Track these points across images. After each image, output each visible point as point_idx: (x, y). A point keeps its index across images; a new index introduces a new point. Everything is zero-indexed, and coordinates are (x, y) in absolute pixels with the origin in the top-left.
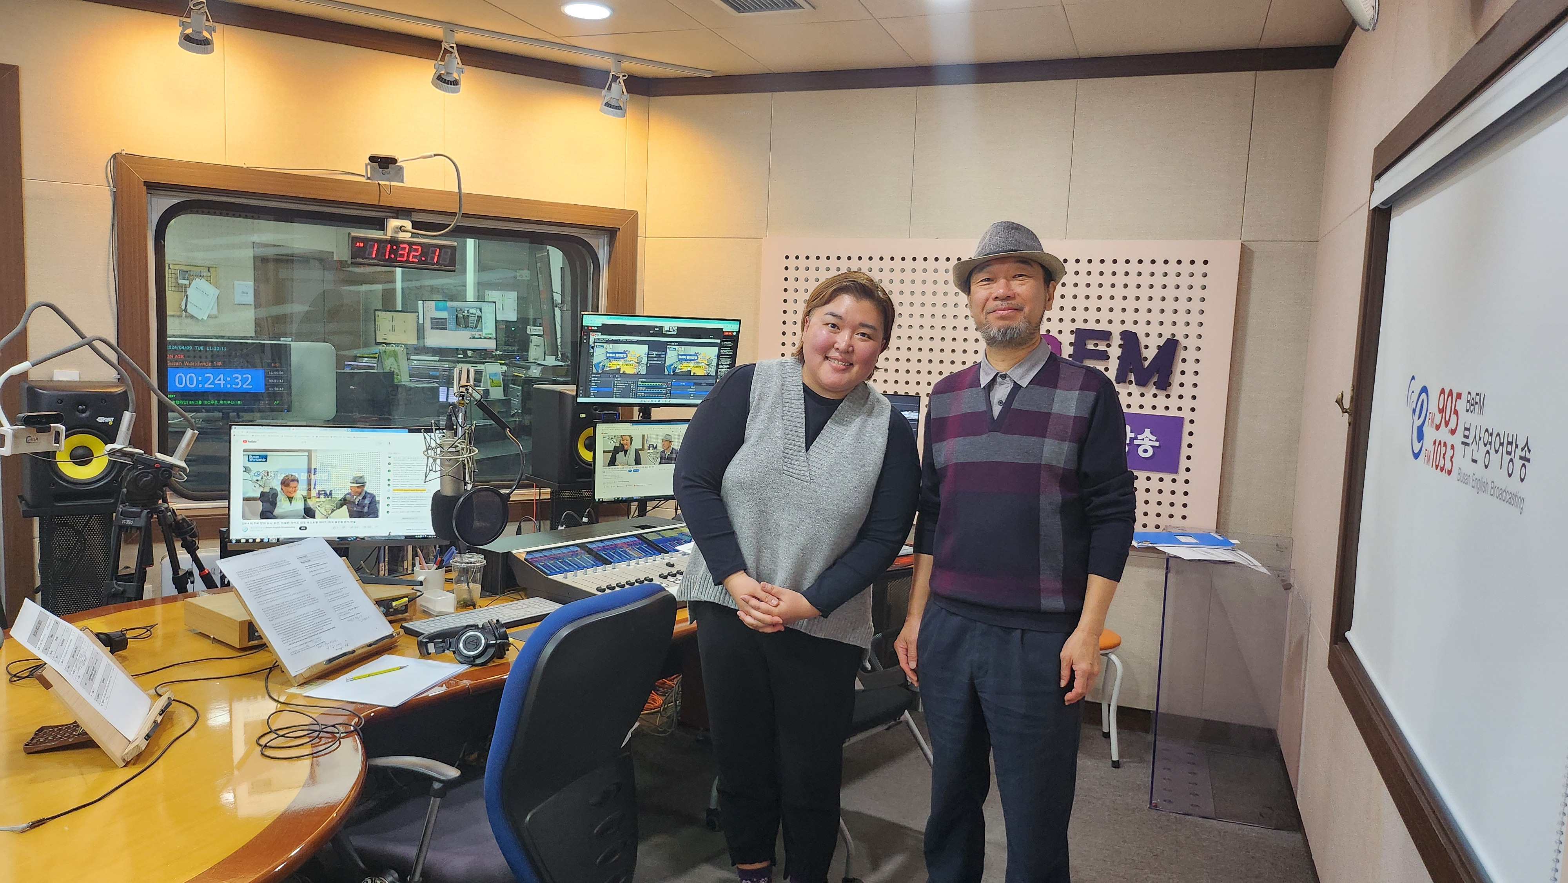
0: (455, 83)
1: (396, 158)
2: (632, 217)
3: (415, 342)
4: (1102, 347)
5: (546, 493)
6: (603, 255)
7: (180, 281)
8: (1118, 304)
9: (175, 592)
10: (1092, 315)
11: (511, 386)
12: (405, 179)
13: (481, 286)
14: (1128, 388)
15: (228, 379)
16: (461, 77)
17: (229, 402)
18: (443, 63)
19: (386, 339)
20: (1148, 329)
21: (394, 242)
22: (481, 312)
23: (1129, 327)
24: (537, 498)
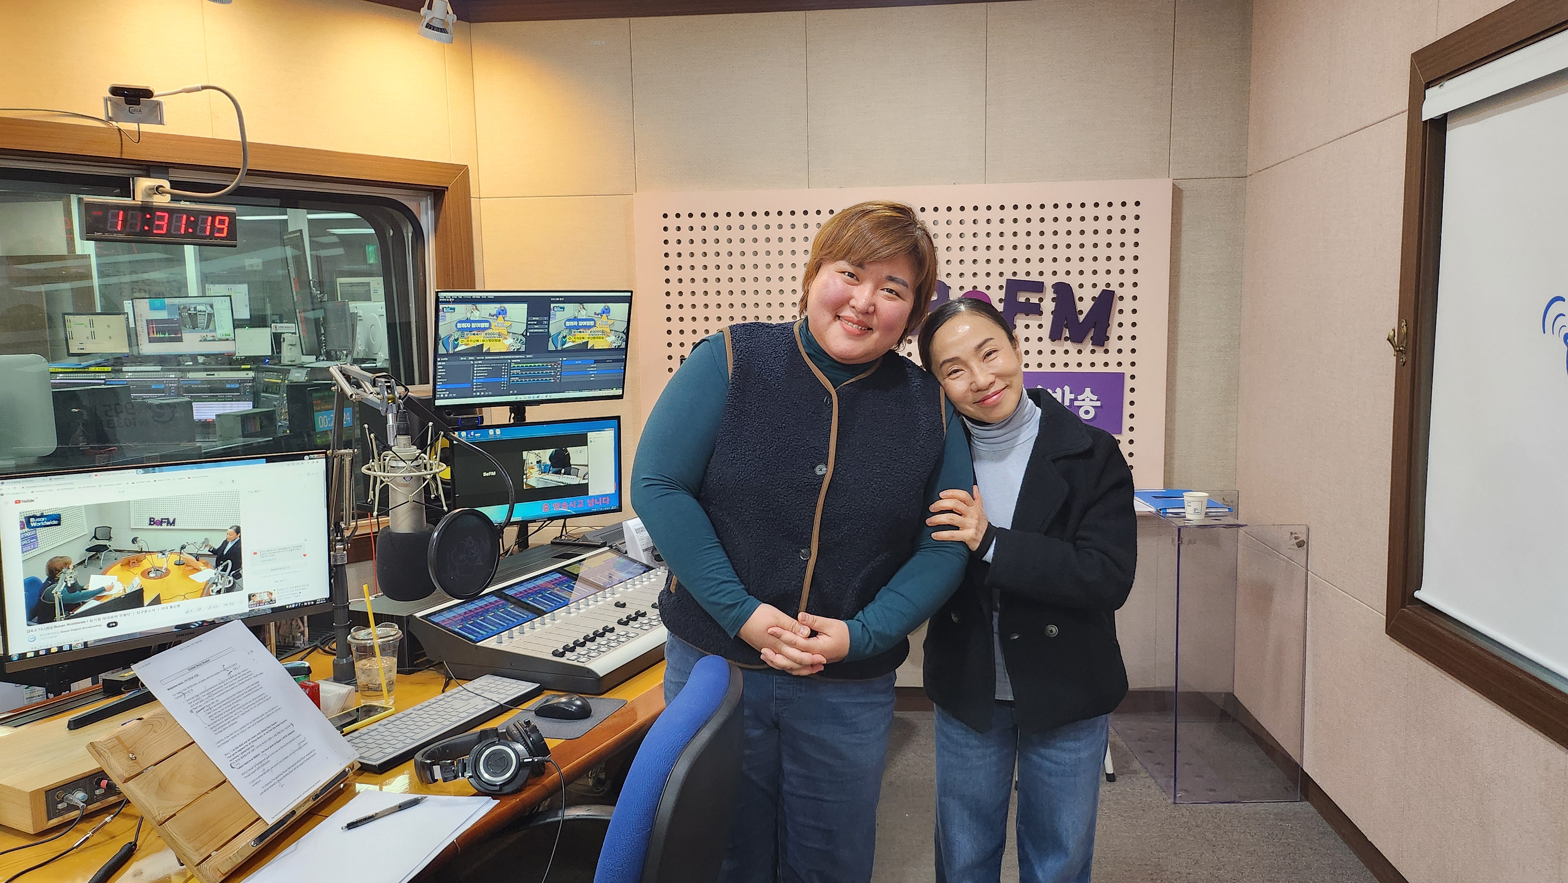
1: (151, 89)
2: (460, 173)
3: (126, 350)
4: (1034, 300)
6: (426, 221)
8: (1048, 253)
10: (1021, 266)
11: (262, 394)
12: (166, 119)
13: (206, 279)
14: (1063, 346)
19: (83, 349)
20: (1081, 280)
21: (147, 209)
22: (212, 308)
23: (1061, 278)
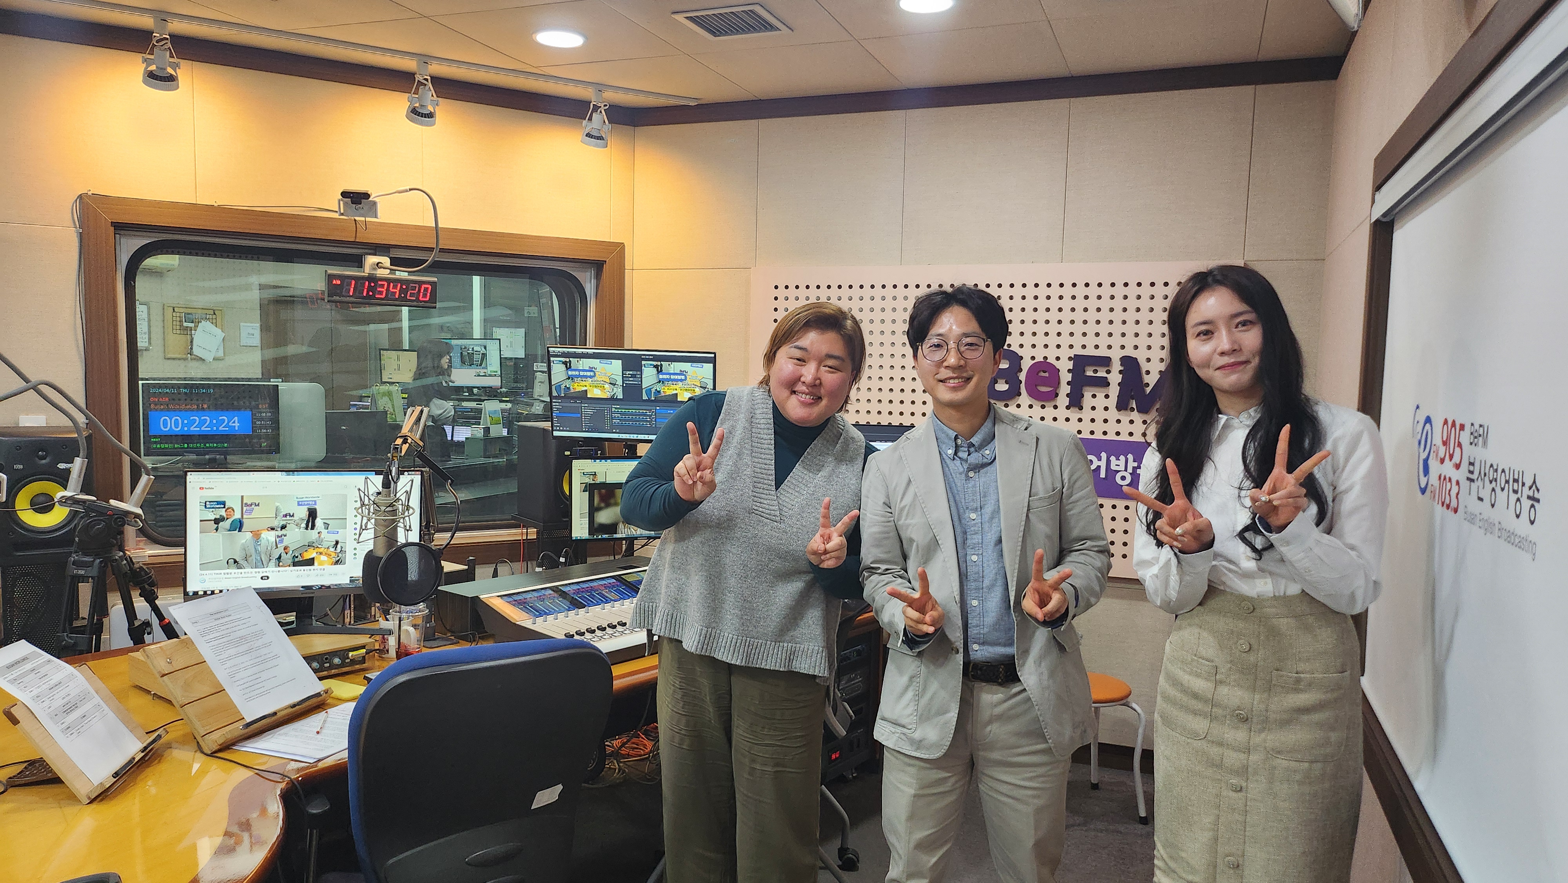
0: (430, 115)
1: (369, 193)
2: (619, 249)
4: (1101, 373)
5: (532, 533)
6: (590, 288)
7: (185, 324)
8: (1117, 329)
9: (131, 644)
10: (1091, 341)
11: (516, 423)
12: (379, 214)
13: (487, 323)
14: (1130, 416)
15: (215, 421)
16: (436, 110)
17: (215, 445)
18: (417, 96)
19: (388, 378)
20: (1149, 354)
21: (372, 279)
22: (485, 348)
23: (1129, 352)
24: (525, 538)
